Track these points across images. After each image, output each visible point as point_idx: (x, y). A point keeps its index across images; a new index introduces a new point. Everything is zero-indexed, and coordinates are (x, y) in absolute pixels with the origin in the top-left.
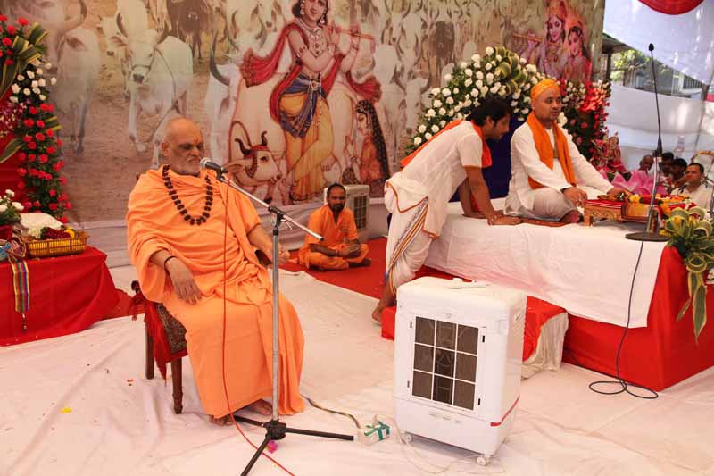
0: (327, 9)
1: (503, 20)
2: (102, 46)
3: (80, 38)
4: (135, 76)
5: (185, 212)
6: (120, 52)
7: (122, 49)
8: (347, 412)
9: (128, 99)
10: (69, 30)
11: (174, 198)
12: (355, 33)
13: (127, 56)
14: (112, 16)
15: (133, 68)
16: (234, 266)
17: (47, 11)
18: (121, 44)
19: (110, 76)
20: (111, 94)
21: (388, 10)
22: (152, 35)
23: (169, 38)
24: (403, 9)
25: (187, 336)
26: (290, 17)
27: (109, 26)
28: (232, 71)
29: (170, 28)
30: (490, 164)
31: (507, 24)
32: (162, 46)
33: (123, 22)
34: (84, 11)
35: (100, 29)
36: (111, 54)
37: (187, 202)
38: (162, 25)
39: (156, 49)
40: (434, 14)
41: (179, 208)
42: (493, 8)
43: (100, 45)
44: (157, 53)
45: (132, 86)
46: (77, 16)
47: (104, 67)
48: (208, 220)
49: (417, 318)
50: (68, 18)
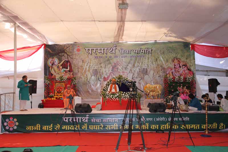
19: (85, 81)
20: (85, 84)
21: (130, 68)
35: (84, 76)
36: (85, 79)
39: (91, 78)
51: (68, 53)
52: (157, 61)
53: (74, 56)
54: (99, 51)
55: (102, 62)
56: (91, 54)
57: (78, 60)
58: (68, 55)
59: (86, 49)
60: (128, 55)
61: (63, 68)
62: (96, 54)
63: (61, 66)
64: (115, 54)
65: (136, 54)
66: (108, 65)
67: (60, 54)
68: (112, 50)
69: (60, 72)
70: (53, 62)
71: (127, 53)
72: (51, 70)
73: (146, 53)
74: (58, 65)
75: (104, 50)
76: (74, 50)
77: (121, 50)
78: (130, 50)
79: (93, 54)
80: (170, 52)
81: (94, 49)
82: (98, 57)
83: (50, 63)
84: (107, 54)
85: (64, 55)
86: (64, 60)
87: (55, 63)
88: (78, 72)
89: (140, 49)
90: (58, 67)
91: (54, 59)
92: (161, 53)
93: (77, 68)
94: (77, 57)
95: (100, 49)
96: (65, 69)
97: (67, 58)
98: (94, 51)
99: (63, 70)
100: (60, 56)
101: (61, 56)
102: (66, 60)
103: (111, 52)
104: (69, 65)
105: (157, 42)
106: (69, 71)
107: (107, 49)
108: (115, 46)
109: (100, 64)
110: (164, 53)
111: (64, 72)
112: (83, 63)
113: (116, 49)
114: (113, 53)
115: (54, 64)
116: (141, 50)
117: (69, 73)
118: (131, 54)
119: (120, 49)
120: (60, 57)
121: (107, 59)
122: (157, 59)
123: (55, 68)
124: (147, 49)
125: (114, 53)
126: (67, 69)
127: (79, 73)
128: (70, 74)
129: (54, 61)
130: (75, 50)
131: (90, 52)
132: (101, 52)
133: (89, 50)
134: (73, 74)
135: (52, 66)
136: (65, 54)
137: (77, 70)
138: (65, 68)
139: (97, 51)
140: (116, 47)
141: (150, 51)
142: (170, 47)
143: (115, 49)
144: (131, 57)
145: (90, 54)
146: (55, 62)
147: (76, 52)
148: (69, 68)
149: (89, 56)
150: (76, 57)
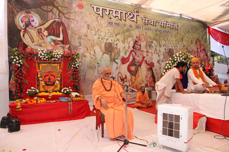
0: (141, 47)
1: (186, 48)
2: (90, 57)
3: (86, 55)
4: (97, 63)
5: (106, 88)
6: (94, 58)
7: (95, 57)
8: (145, 140)
9: (95, 68)
10: (84, 54)
11: (103, 85)
12: (147, 52)
13: (96, 59)
14: (93, 50)
15: (97, 61)
16: (117, 101)
17: (80, 50)
18: (94, 56)
19: (92, 63)
20: (92, 67)
21: (156, 46)
22: (101, 54)
23: (105, 54)
24: (160, 46)
25: (105, 117)
26: (132, 49)
27: (92, 52)
28: (119, 61)
29: (105, 52)
30: (182, 78)
31: (187, 48)
32: (103, 56)
33: (95, 51)
34: (87, 50)
35: (90, 53)
36: (92, 58)
37: (106, 86)
38: (103, 51)
39: (102, 57)
40: (168, 47)
41: (104, 87)
42: (183, 45)
43: (90, 56)
44: (102, 58)
45: (96, 65)
46: (86, 50)
47: (91, 61)
48: (111, 90)
49: (163, 113)
50: (84, 51)
51: (60, 8)
52: (182, 41)
53: (72, 14)
54: (115, 15)
55: (118, 32)
56: (103, 17)
57: (80, 23)
58: (60, 12)
59: (93, 7)
60: (152, 27)
61: (49, 34)
62: (111, 18)
63: (46, 32)
64: (137, 23)
65: (162, 28)
66: (127, 39)
67: (45, 8)
68: (132, 16)
69: (44, 43)
70: (27, 20)
71: (152, 24)
72: (23, 36)
73: (173, 29)
74: (39, 28)
75: (122, 14)
76: (71, 3)
77: (144, 19)
78: (155, 21)
79: (106, 17)
80: (194, 32)
81: (106, 10)
82: (114, 24)
83: (22, 22)
84: (125, 21)
85: (51, 11)
86: (52, 21)
87: (33, 24)
88: (80, 45)
89: (166, 22)
90: (39, 32)
91: (30, 15)
92: (187, 32)
93: (77, 37)
94: (77, 18)
95: (116, 12)
96: (54, 38)
97: (58, 17)
98: (107, 13)
99: (51, 39)
100: (44, 10)
101: (46, 11)
102: (56, 20)
103: (131, 18)
104: (62, 31)
105: (183, 17)
106: (63, 42)
107: (126, 13)
108: (136, 11)
109: (116, 35)
110: (189, 32)
111: (53, 44)
112: (89, 31)
113: (139, 16)
114: (134, 21)
115: (31, 24)
116: (168, 23)
117: (63, 45)
118: (156, 26)
119: (143, 17)
120: (44, 12)
121: (125, 28)
122: (182, 38)
123: (33, 32)
124: (173, 23)
125: (136, 21)
126: (59, 37)
127: (81, 47)
128: (64, 48)
129: (31, 19)
130: (74, 5)
131: (101, 12)
132: (118, 17)
133: (98, 10)
134: (69, 47)
135: (25, 29)
136: (55, 9)
137: (77, 41)
138: (53, 35)
139: (111, 14)
140: (138, 12)
141: (176, 26)
142: (193, 26)
143: (137, 15)
144: (156, 31)
145: (100, 17)
146: (33, 20)
147: (77, 9)
148: (61, 36)
149: (98, 19)
150: (75, 17)
